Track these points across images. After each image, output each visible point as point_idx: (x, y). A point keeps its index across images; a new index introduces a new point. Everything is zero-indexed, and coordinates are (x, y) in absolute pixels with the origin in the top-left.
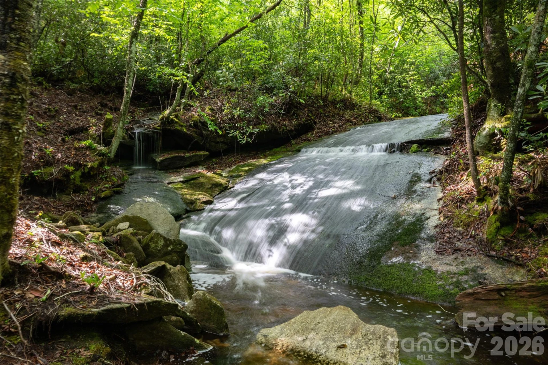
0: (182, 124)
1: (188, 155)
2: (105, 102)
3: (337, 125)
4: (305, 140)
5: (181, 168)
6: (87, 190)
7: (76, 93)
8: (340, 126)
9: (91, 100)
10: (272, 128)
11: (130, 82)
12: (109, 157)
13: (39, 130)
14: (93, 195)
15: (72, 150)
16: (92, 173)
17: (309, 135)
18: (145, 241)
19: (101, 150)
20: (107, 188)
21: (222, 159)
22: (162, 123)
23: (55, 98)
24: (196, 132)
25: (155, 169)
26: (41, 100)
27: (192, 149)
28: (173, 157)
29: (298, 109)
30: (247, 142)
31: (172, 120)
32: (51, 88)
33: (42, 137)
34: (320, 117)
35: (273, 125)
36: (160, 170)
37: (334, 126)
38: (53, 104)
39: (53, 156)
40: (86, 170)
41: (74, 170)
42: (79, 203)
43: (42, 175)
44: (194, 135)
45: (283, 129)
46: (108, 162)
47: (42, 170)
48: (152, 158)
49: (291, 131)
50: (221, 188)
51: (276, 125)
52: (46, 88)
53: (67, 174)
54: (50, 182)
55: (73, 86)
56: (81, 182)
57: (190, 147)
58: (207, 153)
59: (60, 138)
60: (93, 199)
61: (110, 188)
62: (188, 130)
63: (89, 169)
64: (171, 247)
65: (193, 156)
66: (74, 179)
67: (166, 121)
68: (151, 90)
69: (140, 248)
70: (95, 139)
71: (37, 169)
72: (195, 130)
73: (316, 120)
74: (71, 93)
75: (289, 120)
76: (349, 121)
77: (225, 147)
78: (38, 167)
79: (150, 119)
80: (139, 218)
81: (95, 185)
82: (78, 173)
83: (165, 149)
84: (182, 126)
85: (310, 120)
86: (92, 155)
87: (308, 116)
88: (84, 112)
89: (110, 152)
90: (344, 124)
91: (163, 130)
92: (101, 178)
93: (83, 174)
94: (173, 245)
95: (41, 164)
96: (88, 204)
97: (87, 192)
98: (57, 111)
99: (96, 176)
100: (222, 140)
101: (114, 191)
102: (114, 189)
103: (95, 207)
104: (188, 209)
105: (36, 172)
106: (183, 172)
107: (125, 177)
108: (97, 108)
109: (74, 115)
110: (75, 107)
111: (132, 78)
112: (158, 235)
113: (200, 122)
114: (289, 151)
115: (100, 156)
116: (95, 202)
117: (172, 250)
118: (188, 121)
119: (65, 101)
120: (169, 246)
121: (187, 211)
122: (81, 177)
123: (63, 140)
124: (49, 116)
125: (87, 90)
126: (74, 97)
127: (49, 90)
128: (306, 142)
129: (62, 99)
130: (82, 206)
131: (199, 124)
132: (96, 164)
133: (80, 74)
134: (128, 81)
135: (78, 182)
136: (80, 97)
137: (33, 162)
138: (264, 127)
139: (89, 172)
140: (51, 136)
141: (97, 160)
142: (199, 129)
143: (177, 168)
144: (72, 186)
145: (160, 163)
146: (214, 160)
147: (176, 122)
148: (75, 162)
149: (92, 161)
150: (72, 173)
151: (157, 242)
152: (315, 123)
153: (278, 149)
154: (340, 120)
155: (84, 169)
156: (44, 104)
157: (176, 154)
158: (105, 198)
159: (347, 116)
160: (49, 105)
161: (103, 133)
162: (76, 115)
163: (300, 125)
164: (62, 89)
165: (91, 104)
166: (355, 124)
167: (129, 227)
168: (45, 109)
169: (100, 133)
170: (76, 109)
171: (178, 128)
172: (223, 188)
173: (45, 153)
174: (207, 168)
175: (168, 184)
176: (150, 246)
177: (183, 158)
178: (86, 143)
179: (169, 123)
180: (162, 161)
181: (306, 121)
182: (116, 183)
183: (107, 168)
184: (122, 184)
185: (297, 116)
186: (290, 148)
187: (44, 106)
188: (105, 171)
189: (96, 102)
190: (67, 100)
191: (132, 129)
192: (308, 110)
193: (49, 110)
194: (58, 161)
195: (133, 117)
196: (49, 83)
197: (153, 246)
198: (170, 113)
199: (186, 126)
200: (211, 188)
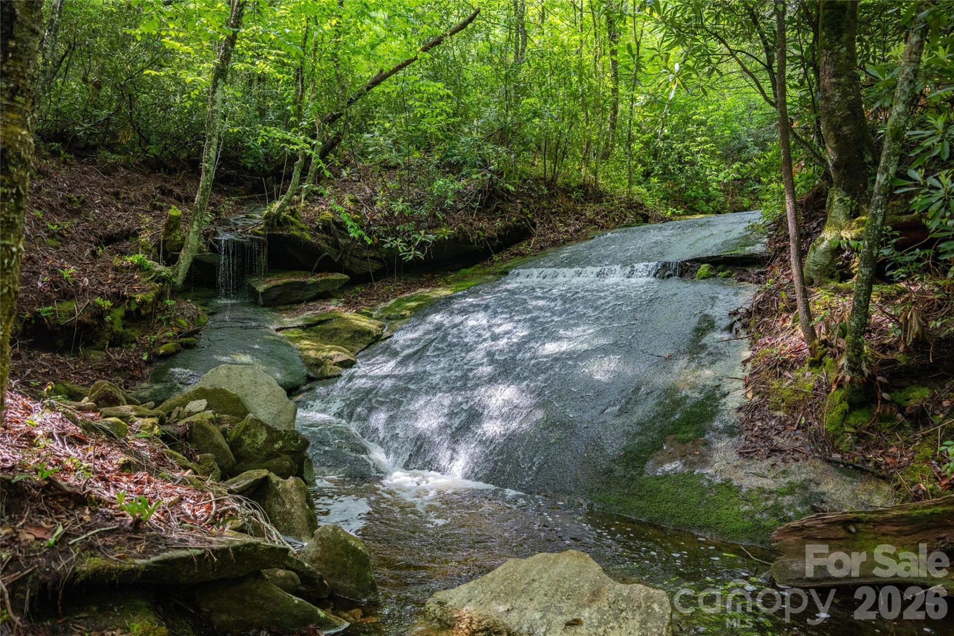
0: (303, 226)
1: (312, 280)
2: (168, 186)
3: (571, 229)
4: (516, 255)
5: (300, 302)
6: (135, 341)
7: (118, 171)
8: (577, 231)
9: (145, 182)
10: (459, 233)
11: (213, 153)
12: (175, 283)
13: (52, 235)
14: (145, 350)
15: (109, 270)
16: (143, 312)
17: (523, 247)
18: (234, 432)
19: (161, 272)
20: (169, 338)
21: (372, 287)
22: (267, 224)
23: (81, 179)
24: (327, 240)
25: (255, 304)
26: (55, 183)
27: (320, 270)
28: (286, 284)
29: (503, 200)
30: (415, 257)
31: (285, 219)
32: (74, 162)
33: (57, 248)
34: (543, 214)
35: (460, 229)
36: (263, 306)
37: (567, 231)
38: (79, 190)
39: (75, 283)
40: (134, 307)
41: (112, 307)
42: (119, 365)
43: (54, 315)
44: (324, 245)
45: (479, 236)
46: (172, 292)
47: (56, 307)
48: (249, 285)
49: (491, 239)
50: (370, 339)
51: (466, 228)
52: (65, 162)
53: (99, 314)
54: (68, 328)
55: (113, 158)
56: (124, 327)
57: (316, 265)
58: (346, 277)
59: (88, 250)
60: (145, 358)
61: (175, 337)
62: (313, 236)
63: (138, 304)
64: (281, 443)
65: (322, 281)
66: (111, 323)
67: (273, 221)
68: (249, 165)
69: (226, 446)
70: (150, 251)
71: (47, 305)
72: (325, 236)
73: (536, 220)
74: (109, 171)
75: (489, 220)
76: (592, 222)
77: (377, 266)
78: (48, 301)
79: (247, 217)
80: (223, 392)
81: (148, 333)
82: (120, 312)
83: (273, 269)
84: (302, 229)
85: (524, 220)
86: (145, 280)
87: (522, 212)
88: (132, 204)
89: (176, 275)
90: (584, 227)
91: (269, 237)
92: (160, 320)
93: (128, 313)
94: (283, 439)
95: (54, 297)
96: (136, 366)
97: (134, 345)
98: (83, 202)
99: (150, 316)
100: (372, 255)
101: (181, 344)
102: (182, 340)
103: (147, 371)
104: (312, 375)
105: (44, 310)
106: (303, 310)
107: (201, 319)
108: (154, 197)
109: (114, 209)
110: (117, 195)
111: (215, 147)
112: (257, 422)
113: (335, 223)
114: (489, 274)
115: (157, 282)
116: (149, 363)
117: (281, 448)
118: (312, 221)
119: (99, 185)
120: (276, 441)
121: (310, 379)
122: (123, 318)
123: (94, 253)
124: (70, 211)
125: (137, 165)
126: (114, 178)
127: (71, 166)
128: (519, 258)
129: (94, 182)
130: (125, 369)
131: (332, 225)
132: (150, 296)
133: (125, 137)
134: (209, 151)
135: (118, 327)
136: (125, 177)
137: (40, 292)
138: (445, 232)
139: (138, 311)
140: (73, 247)
141: (153, 289)
142: (331, 235)
143: (293, 303)
144: (107, 335)
145: (262, 294)
146: (358, 289)
147: (293, 223)
148: (114, 293)
149: (144, 290)
150: (109, 312)
151: (255, 435)
152: (534, 225)
153: (469, 271)
154: (577, 219)
155: (129, 304)
156: (62, 189)
157: (293, 280)
158: (166, 356)
159: (589, 214)
160: (69, 191)
161: (164, 241)
162: (118, 210)
163: (507, 228)
164: (94, 163)
165: (145, 190)
166: (602, 228)
167: (208, 407)
168: (63, 198)
169: (159, 241)
170: (118, 199)
171: (297, 233)
172: (373, 338)
173: (62, 277)
174: (345, 302)
175: (278, 330)
176: (242, 441)
177: (303, 286)
178: (134, 259)
179: (279, 223)
180: (267, 291)
181: (518, 221)
182: (186, 330)
183: (169, 302)
184: (197, 332)
185: (503, 213)
186: (491, 269)
187: (60, 194)
188: (167, 309)
189: (152, 187)
190: (103, 182)
191: (215, 233)
192: (522, 203)
193: (70, 200)
194: (84, 290)
195: (217, 214)
196: (70, 153)
197: (248, 441)
198: (282, 207)
199: (310, 230)
200: (351, 338)
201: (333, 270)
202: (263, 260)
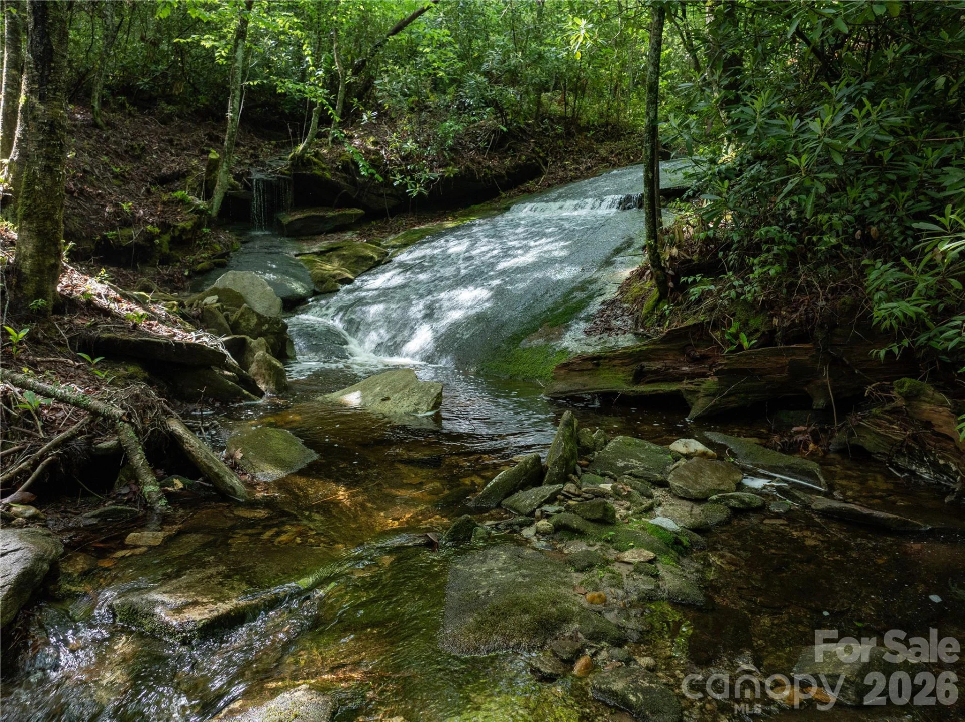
0: (323, 166)
1: (331, 214)
2: (215, 133)
3: (582, 167)
4: (524, 192)
5: (320, 233)
6: (178, 261)
7: (173, 120)
8: (588, 168)
9: (195, 129)
10: (466, 171)
11: (236, 105)
12: (210, 215)
13: (116, 177)
14: (188, 267)
15: (159, 204)
16: (184, 237)
17: (530, 184)
18: (233, 317)
19: (198, 206)
20: (205, 258)
21: (387, 221)
22: (292, 165)
23: (143, 129)
24: (345, 179)
25: (282, 235)
26: (121, 133)
27: (340, 206)
28: (306, 218)
29: (518, 139)
30: (420, 194)
31: (308, 159)
32: (137, 114)
33: (119, 187)
34: (557, 152)
35: (468, 168)
36: (288, 236)
37: (577, 169)
38: (139, 138)
39: (132, 214)
40: (177, 233)
41: (161, 233)
42: (166, 278)
43: (117, 238)
44: (343, 183)
45: (486, 174)
46: (208, 222)
47: (119, 232)
48: (278, 219)
49: (499, 177)
50: (372, 263)
51: (474, 167)
52: (130, 114)
53: (150, 237)
54: (128, 248)
55: (169, 109)
56: (171, 249)
57: (336, 201)
58: (361, 211)
59: (144, 188)
60: (187, 273)
61: (209, 258)
62: (334, 175)
63: (180, 231)
64: (267, 326)
65: (340, 215)
66: (160, 245)
67: (300, 162)
69: (228, 326)
70: (195, 189)
71: (112, 230)
72: (344, 175)
73: (549, 159)
74: (166, 120)
75: (500, 159)
76: (604, 160)
77: (393, 202)
78: (113, 228)
79: (280, 159)
80: (231, 291)
81: (189, 254)
82: (166, 238)
83: (298, 205)
84: (324, 169)
85: (535, 158)
86: (185, 212)
87: (533, 150)
88: (184, 149)
89: (211, 208)
90: (595, 165)
91: (295, 176)
92: (198, 245)
93: (173, 238)
94: (268, 323)
95: (117, 224)
96: (179, 279)
97: (178, 264)
98: (143, 149)
99: (189, 242)
100: (389, 192)
101: (214, 263)
102: (216, 260)
103: (188, 284)
104: (317, 290)
105: (110, 234)
106: (321, 240)
107: (235, 245)
108: (202, 142)
109: (169, 154)
110: (171, 141)
111: (238, 99)
112: (251, 311)
113: (351, 162)
114: (494, 209)
115: (196, 213)
116: (189, 277)
117: (268, 330)
118: (334, 162)
119: (157, 133)
120: (263, 324)
121: (315, 294)
122: (170, 242)
123: (148, 191)
124: (133, 156)
125: (189, 114)
126: (170, 127)
127: (134, 117)
128: (526, 194)
129: (153, 131)
130: (171, 281)
131: (351, 165)
132: (189, 225)
133: (178, 89)
134: (233, 102)
135: (166, 249)
136: (179, 126)
137: (107, 221)
138: (452, 171)
139: (180, 236)
140: (132, 186)
141: (191, 219)
142: (350, 174)
143: (314, 234)
144: (158, 255)
145: (287, 225)
146: (374, 223)
147: (315, 164)
148: (162, 222)
149: (184, 220)
150: (158, 236)
151: (248, 320)
152: (546, 164)
153: (477, 207)
154: (589, 158)
155: (173, 231)
156: (125, 138)
157: (313, 213)
158: (202, 272)
159: (603, 152)
160: (132, 140)
161: (206, 182)
162: (172, 155)
163: (518, 166)
164: (154, 114)
165: (195, 137)
166: (614, 165)
167: (218, 301)
168: (126, 146)
169: (202, 181)
170: (172, 145)
171: (318, 172)
172: (375, 262)
173: (122, 209)
174: (360, 234)
175: (296, 255)
176: (240, 324)
177: (322, 219)
178: (179, 194)
179: (303, 164)
180: (292, 222)
181: (529, 160)
182: (219, 252)
183: (205, 230)
184: (227, 254)
185: (514, 151)
186: (497, 205)
187: (124, 142)
188: (204, 236)
189: (201, 133)
190: (160, 131)
191: (249, 174)
192: (535, 142)
193: (132, 147)
194: (139, 219)
195: (257, 156)
196: (134, 105)
197: (244, 324)
198: (304, 149)
199: (330, 170)
200: (356, 262)
201: (350, 206)
202: (289, 197)
